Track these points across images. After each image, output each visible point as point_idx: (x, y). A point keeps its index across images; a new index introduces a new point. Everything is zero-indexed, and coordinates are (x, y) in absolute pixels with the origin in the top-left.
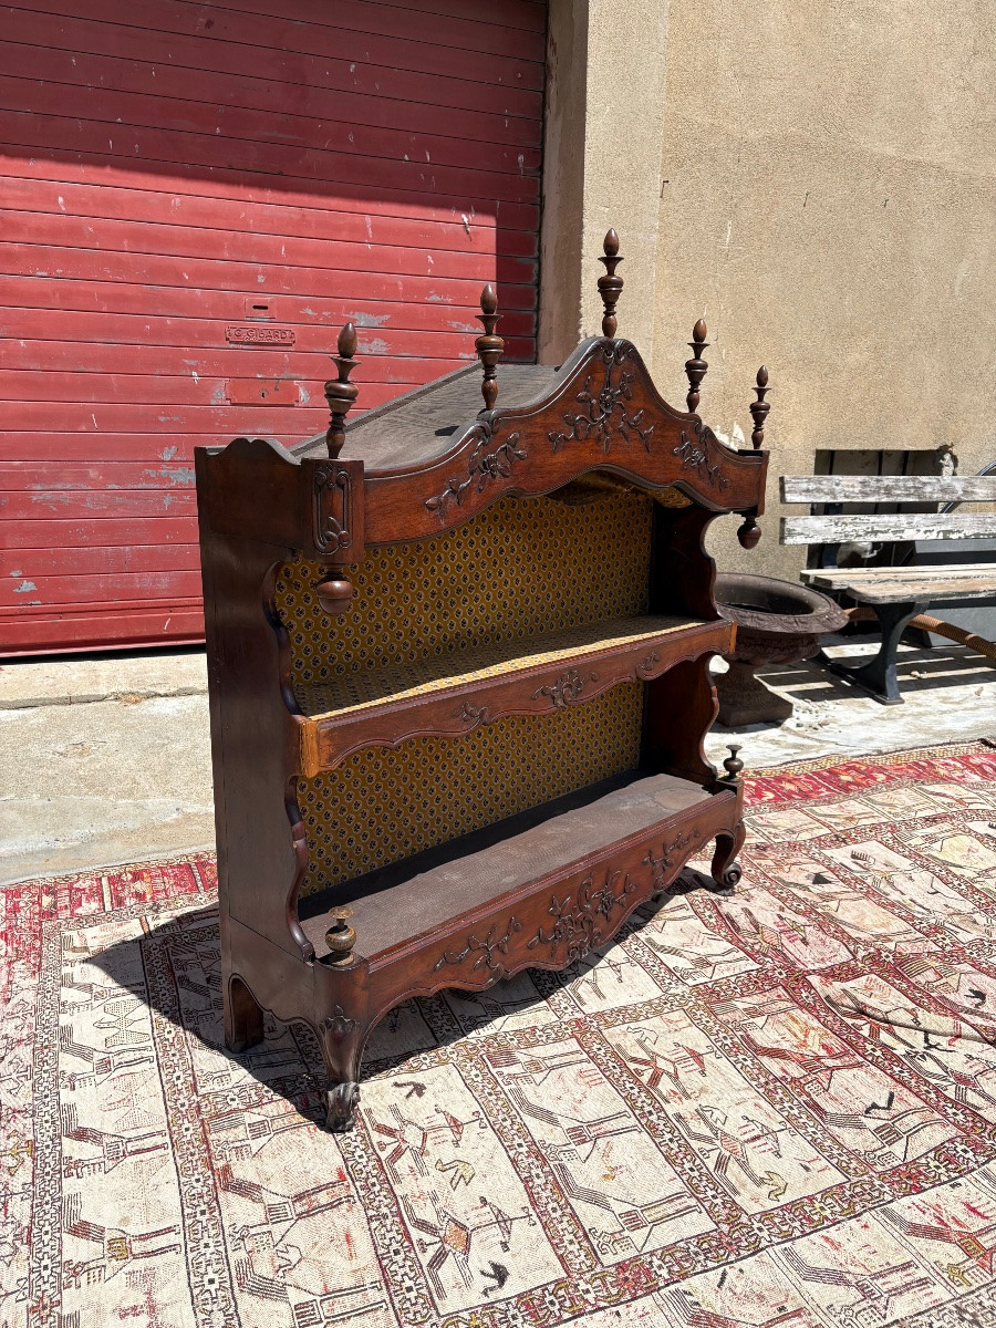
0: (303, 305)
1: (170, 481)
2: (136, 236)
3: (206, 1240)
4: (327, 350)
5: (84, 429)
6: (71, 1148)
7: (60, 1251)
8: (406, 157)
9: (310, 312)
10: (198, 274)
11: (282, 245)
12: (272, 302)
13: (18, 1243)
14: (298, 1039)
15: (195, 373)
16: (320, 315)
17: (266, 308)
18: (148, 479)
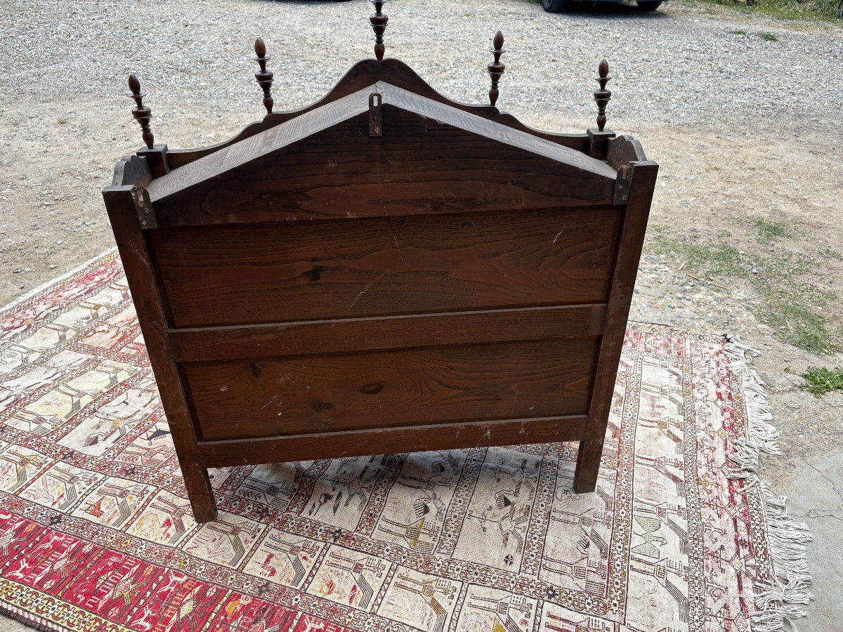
3: (630, 417)
6: (680, 475)
7: (684, 435)
13: (701, 444)
14: (554, 481)
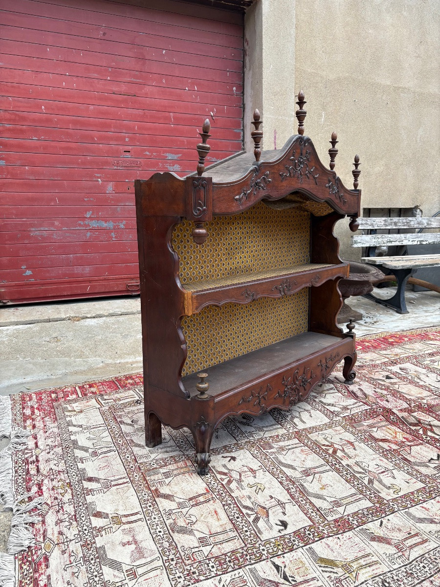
0: (145, 150)
1: (90, 226)
2: (75, 123)
3: (154, 516)
4: (155, 169)
5: (53, 204)
6: (86, 484)
7: (91, 524)
8: (187, 89)
9: (148, 153)
10: (101, 138)
11: (136, 125)
12: (132, 149)
13: (71, 521)
14: (176, 442)
15: (99, 180)
16: (152, 155)
17: (129, 152)
18: (80, 225)
